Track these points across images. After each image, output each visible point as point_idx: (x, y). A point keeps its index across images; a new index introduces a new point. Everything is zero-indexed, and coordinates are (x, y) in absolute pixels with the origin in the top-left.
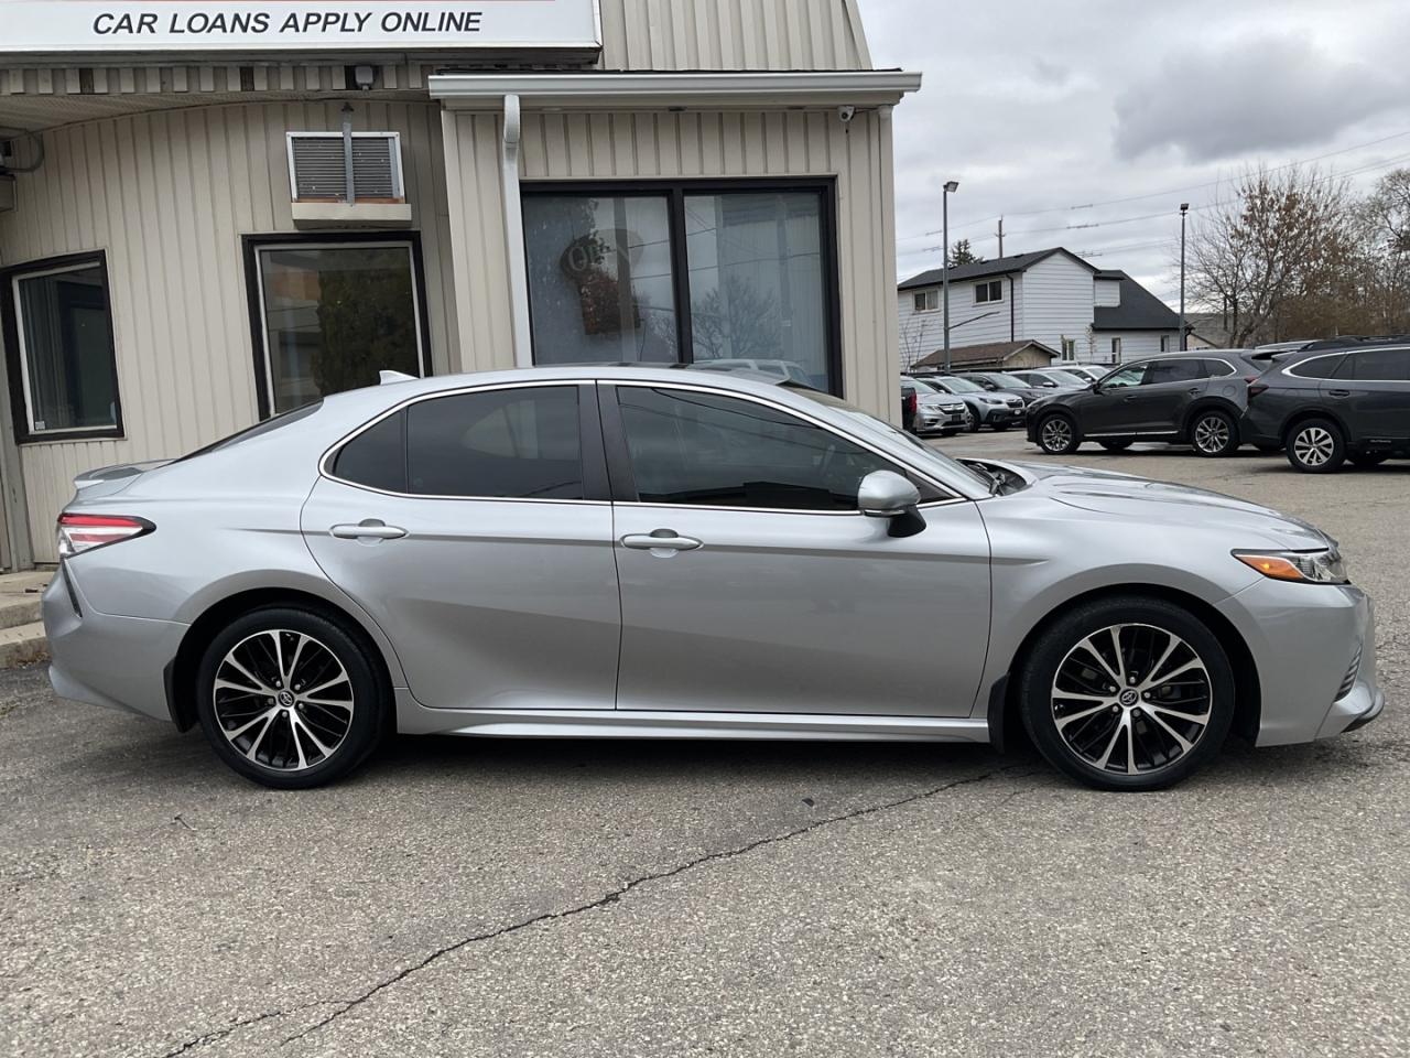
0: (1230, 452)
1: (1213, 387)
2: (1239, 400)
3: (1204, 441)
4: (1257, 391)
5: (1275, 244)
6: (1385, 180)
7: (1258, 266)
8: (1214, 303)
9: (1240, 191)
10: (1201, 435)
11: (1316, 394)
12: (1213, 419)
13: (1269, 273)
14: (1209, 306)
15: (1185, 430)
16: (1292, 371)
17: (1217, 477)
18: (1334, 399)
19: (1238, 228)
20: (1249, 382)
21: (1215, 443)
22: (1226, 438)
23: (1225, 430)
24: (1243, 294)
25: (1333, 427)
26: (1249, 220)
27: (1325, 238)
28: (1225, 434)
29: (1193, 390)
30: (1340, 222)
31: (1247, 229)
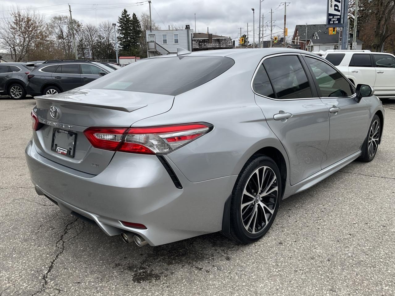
0: (23, 98)
1: (14, 75)
2: (24, 79)
3: (14, 94)
4: (31, 77)
5: (25, 33)
6: (53, 19)
7: (20, 39)
8: (8, 49)
9: (12, 14)
10: (13, 92)
11: (51, 78)
12: (16, 86)
13: (24, 41)
14: (6, 50)
15: (6, 91)
16: (42, 70)
17: (21, 107)
18: (56, 79)
19: (12, 26)
20: (27, 74)
21: (18, 95)
22: (21, 93)
23: (21, 90)
24: (17, 47)
25: (58, 89)
26: (16, 24)
27: (40, 32)
28: (21, 92)
29: (7, 76)
30: (43, 28)
31: (15, 26)
